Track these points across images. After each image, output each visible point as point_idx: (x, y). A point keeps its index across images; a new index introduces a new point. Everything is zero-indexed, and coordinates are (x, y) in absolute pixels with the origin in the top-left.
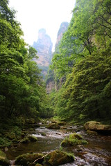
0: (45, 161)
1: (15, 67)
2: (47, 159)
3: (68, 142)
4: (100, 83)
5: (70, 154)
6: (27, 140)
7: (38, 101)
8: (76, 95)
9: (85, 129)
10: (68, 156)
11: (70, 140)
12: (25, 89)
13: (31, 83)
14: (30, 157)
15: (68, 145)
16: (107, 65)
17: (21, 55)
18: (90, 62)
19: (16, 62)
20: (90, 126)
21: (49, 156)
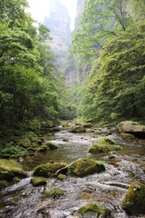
0: (69, 172)
1: (22, 54)
2: (72, 169)
3: (97, 148)
4: (138, 70)
5: (99, 162)
6: (45, 148)
7: (55, 97)
8: (106, 87)
9: (118, 132)
10: (97, 165)
11: (100, 145)
12: (37, 83)
13: (45, 74)
14: (50, 167)
15: (97, 152)
17: (29, 37)
18: (123, 41)
19: (22, 47)
20: (124, 127)
21: (75, 166)
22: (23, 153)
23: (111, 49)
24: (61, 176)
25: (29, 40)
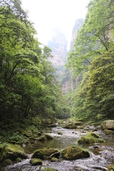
0: (61, 156)
1: (30, 66)
2: (63, 154)
3: (84, 139)
5: (85, 150)
6: (43, 138)
7: (54, 100)
8: (93, 93)
10: (83, 152)
11: (86, 137)
12: (40, 89)
13: (46, 82)
14: (46, 151)
15: (84, 142)
17: (36, 54)
18: (106, 58)
19: (30, 62)
20: (107, 125)
21: (65, 151)
22: (26, 141)
23: (96, 64)
24: (54, 159)
25: (36, 57)
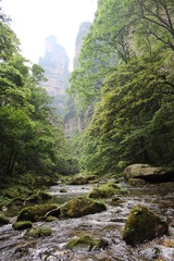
1: (10, 90)
2: (65, 211)
4: (143, 104)
5: (99, 201)
6: (36, 198)
10: (96, 204)
14: (38, 209)
16: (152, 76)
17: (18, 72)
18: (125, 74)
19: (10, 83)
21: (68, 207)
23: (112, 83)
24: (51, 218)
25: (18, 76)
